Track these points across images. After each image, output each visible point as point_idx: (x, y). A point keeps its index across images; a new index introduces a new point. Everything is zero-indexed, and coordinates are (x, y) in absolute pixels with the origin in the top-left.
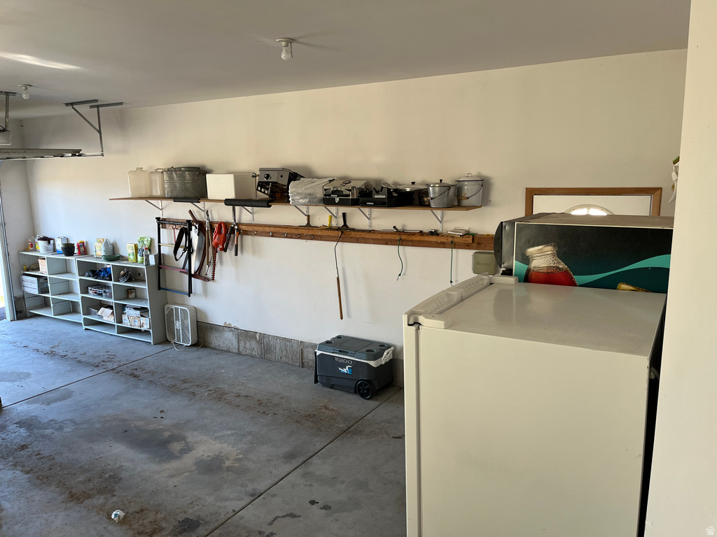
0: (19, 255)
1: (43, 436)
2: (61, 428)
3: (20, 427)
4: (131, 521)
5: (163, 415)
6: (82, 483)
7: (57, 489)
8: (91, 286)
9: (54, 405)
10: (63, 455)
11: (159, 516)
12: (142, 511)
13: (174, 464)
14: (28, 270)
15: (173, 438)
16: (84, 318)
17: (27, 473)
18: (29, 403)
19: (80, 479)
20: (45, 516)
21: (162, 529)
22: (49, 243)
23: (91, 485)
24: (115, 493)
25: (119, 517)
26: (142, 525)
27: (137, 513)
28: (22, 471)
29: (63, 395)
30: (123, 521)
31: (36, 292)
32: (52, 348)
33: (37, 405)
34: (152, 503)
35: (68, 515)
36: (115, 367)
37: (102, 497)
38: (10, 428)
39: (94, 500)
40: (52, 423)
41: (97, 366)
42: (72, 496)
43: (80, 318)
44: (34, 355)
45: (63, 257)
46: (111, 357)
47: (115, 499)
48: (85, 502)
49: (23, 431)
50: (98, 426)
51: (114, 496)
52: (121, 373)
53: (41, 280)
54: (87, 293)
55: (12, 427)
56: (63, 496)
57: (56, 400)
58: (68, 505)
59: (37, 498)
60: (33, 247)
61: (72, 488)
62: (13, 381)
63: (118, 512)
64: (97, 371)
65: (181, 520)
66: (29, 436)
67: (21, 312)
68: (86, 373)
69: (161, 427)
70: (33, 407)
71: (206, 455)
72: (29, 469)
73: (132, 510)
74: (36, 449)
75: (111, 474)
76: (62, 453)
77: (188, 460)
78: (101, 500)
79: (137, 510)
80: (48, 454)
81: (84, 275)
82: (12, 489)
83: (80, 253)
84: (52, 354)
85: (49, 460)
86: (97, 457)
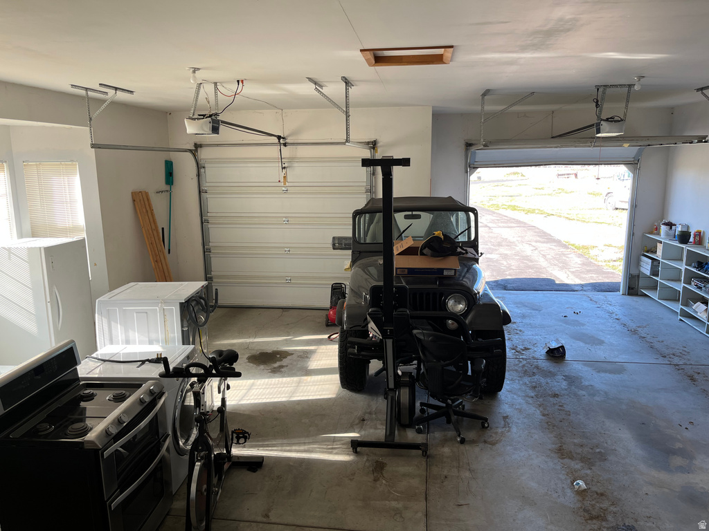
0: (644, 236)
1: (575, 395)
2: (593, 395)
3: (565, 380)
4: (587, 496)
5: (690, 427)
6: (575, 444)
7: (554, 438)
8: (695, 278)
9: (603, 375)
10: (578, 416)
11: (612, 508)
12: (602, 495)
13: (663, 476)
14: (647, 252)
15: (682, 453)
16: (681, 308)
17: (544, 415)
18: (585, 365)
19: (575, 441)
20: (531, 452)
21: (604, 519)
22: (671, 228)
23: (579, 450)
24: (593, 468)
25: (580, 487)
26: (593, 506)
27: (597, 493)
28: (541, 412)
29: (615, 368)
30: (581, 493)
31: (648, 273)
32: (639, 327)
33: (589, 369)
34: (615, 493)
35: (546, 462)
36: (681, 363)
37: (582, 464)
38: (557, 377)
39: (573, 462)
40: (590, 387)
41: (665, 357)
42: (560, 450)
43: (677, 307)
44: (618, 327)
45: (677, 244)
46: (684, 353)
47: (589, 472)
48: (566, 460)
49: (564, 384)
50: (624, 407)
51: (591, 469)
52: (680, 371)
53: (655, 263)
54: (690, 284)
55: (560, 377)
56: (554, 446)
57: (605, 371)
58: (552, 455)
59: (536, 436)
60: (657, 230)
61: (564, 444)
62: (586, 343)
63: (581, 483)
64: (661, 360)
65: (627, 524)
66: (566, 390)
67: (633, 289)
68: (650, 358)
69: (678, 436)
70: (586, 368)
71: (701, 485)
72: (547, 413)
73: (594, 488)
74: (563, 402)
75: (602, 451)
76: (579, 414)
77: (679, 480)
78: (576, 465)
79: (599, 492)
80: (567, 410)
81: (690, 265)
82: (526, 420)
83: (695, 243)
84: (634, 332)
85: (566, 414)
86: (603, 432)
